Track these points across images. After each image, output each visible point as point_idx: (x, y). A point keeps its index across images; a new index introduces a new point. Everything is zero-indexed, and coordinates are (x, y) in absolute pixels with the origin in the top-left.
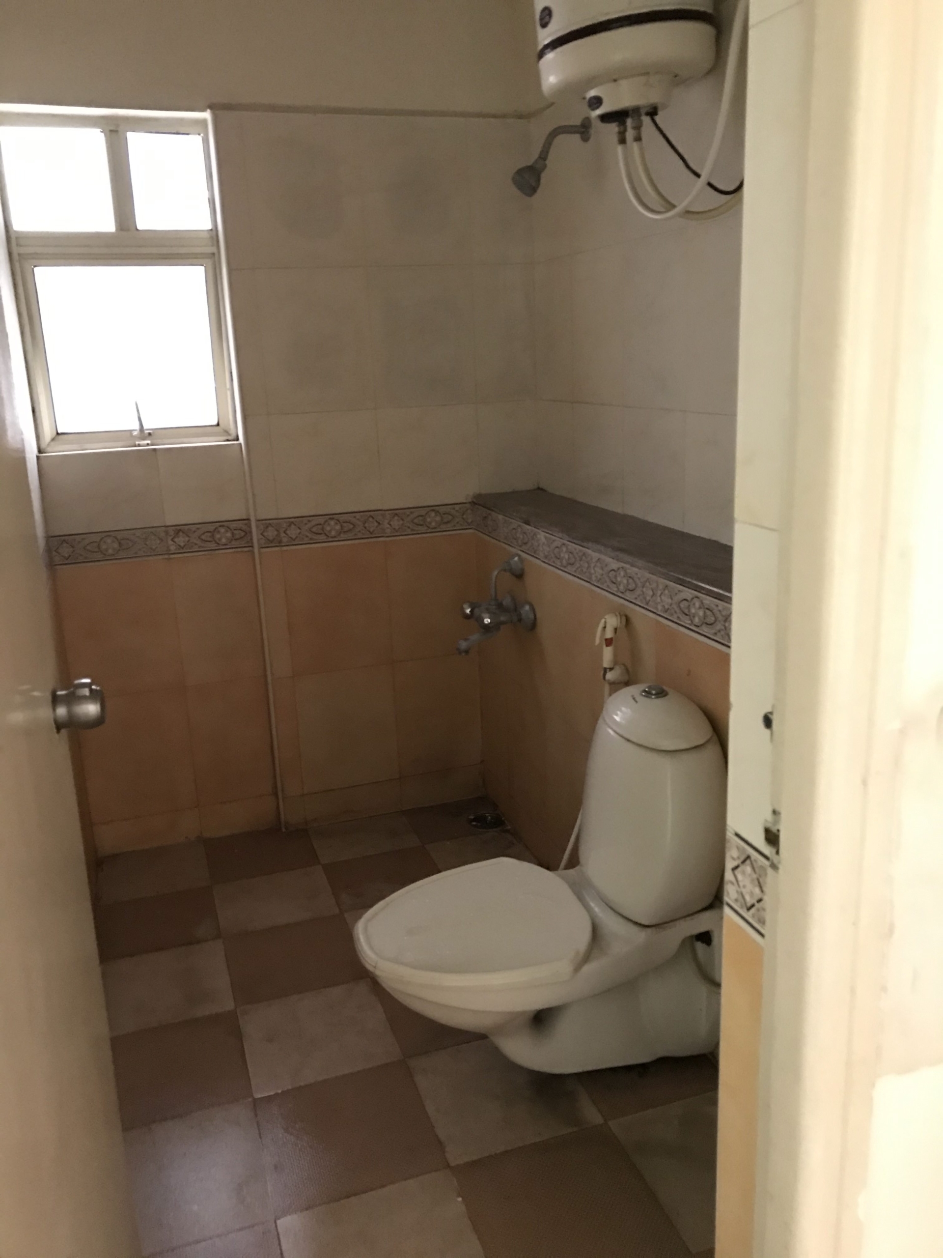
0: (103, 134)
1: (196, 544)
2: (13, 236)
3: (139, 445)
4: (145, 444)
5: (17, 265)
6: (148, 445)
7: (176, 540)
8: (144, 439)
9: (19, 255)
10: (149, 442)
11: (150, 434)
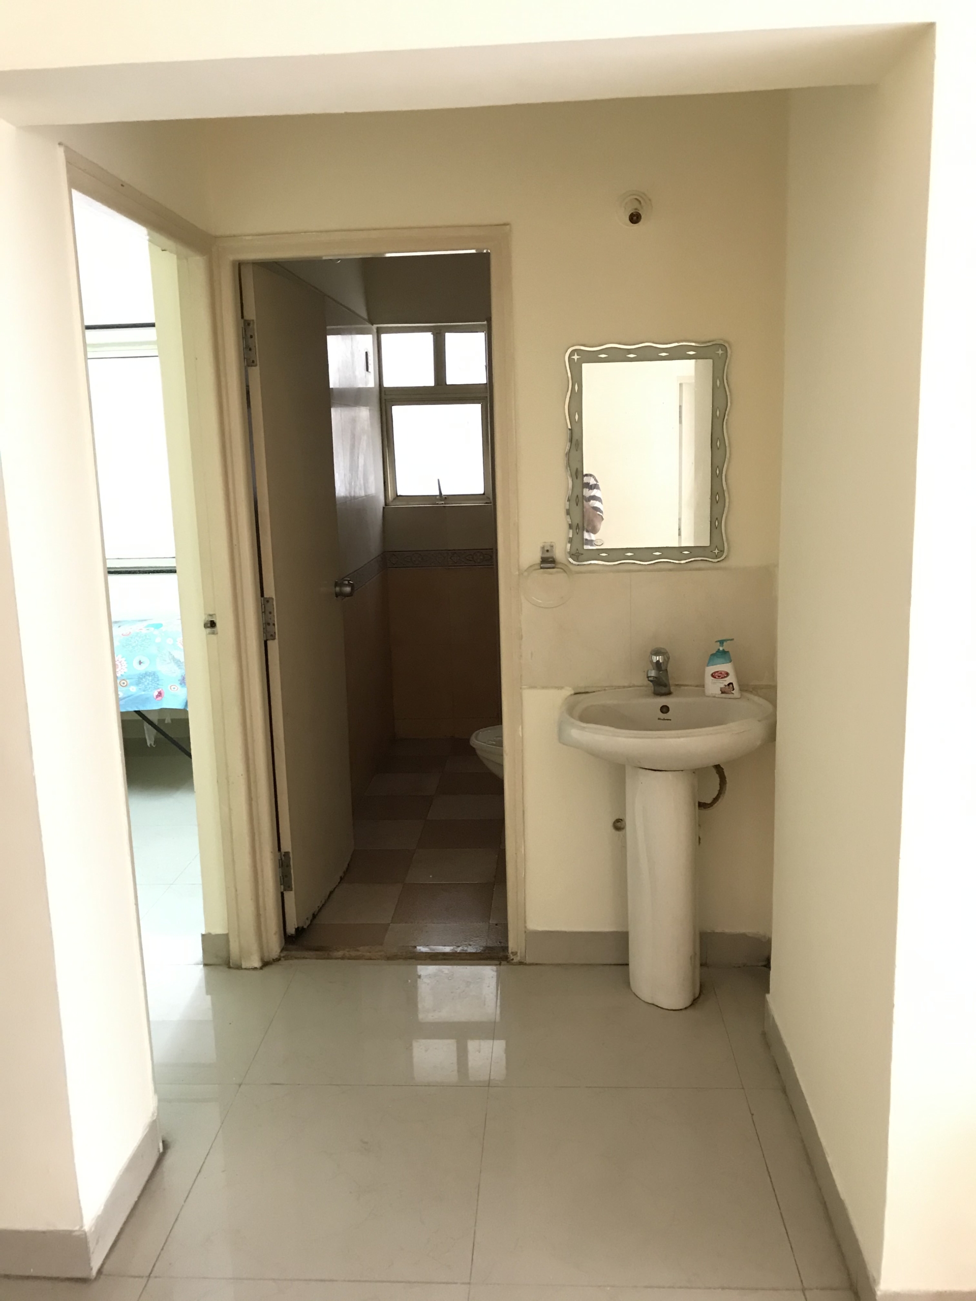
0: (432, 335)
1: (463, 562)
2: (383, 390)
3: (438, 504)
4: (441, 503)
5: (383, 405)
6: (442, 504)
7: (452, 558)
8: (441, 500)
9: (385, 399)
10: (443, 502)
11: (446, 498)
